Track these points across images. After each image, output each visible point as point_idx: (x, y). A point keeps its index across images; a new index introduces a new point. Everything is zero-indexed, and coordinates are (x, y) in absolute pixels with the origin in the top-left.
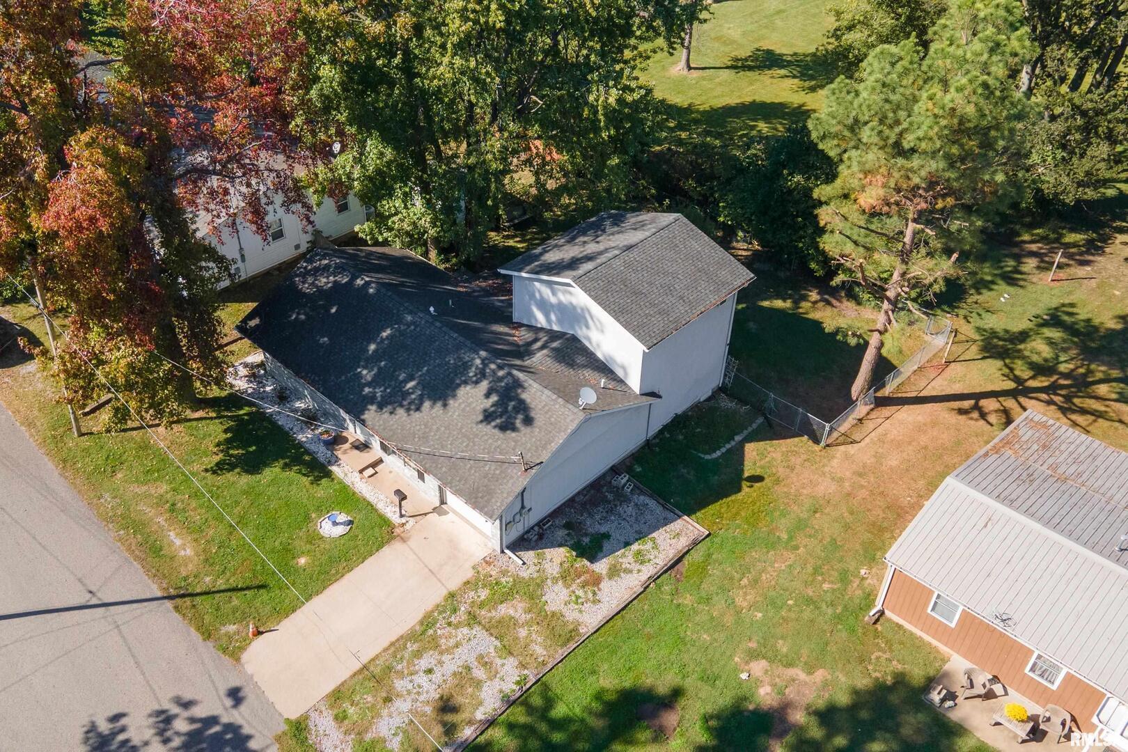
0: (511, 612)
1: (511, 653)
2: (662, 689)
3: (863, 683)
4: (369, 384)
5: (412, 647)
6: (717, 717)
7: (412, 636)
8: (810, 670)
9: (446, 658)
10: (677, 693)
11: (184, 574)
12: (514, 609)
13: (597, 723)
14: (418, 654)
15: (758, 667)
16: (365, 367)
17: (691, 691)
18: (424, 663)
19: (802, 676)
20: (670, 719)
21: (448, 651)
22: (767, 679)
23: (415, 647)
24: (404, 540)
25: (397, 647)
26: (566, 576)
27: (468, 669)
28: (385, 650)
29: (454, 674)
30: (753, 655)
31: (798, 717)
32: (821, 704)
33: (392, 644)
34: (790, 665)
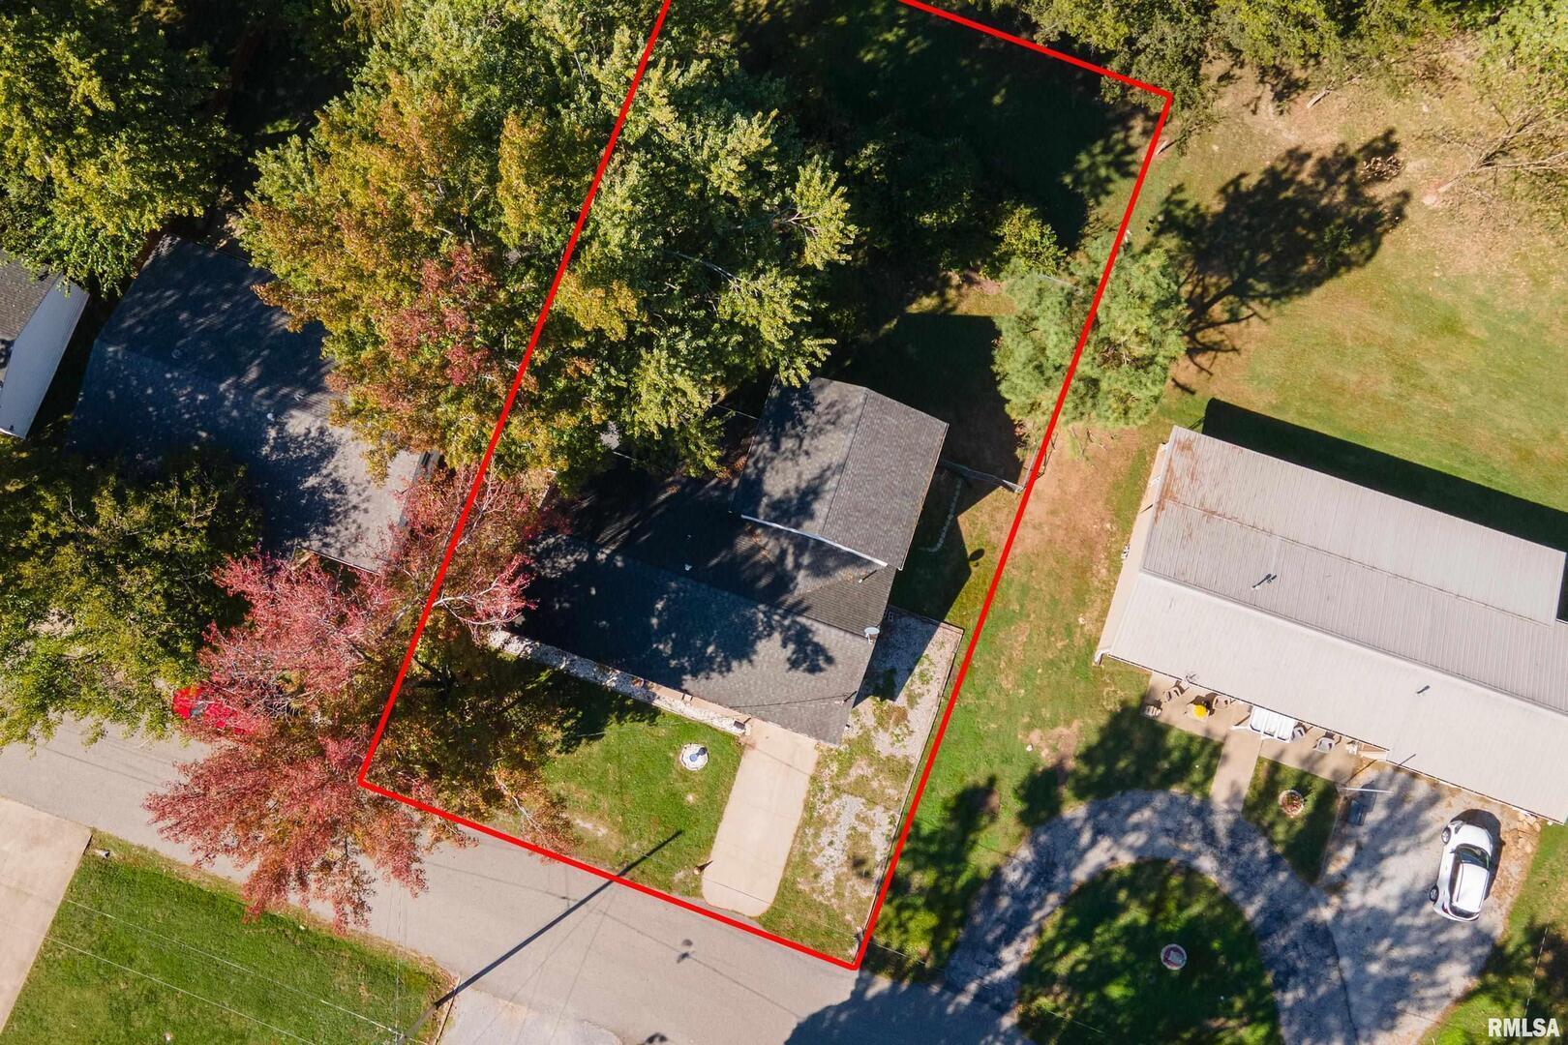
0: (860, 772)
1: (876, 804)
2: (982, 782)
3: (1103, 720)
4: (672, 657)
5: (810, 831)
6: (1022, 786)
7: (806, 823)
8: (1068, 724)
9: (836, 828)
10: (992, 781)
11: (614, 850)
12: (861, 768)
13: (952, 826)
14: (817, 835)
15: (1035, 736)
16: (660, 642)
17: (999, 774)
18: (824, 839)
19: (1065, 731)
20: (994, 800)
21: (835, 822)
22: (1043, 744)
23: (812, 831)
24: (752, 746)
25: (800, 835)
26: (881, 723)
27: (854, 828)
28: (794, 841)
29: (848, 837)
30: (1029, 727)
31: (1071, 764)
32: (1082, 748)
33: (796, 836)
34: (1055, 725)
